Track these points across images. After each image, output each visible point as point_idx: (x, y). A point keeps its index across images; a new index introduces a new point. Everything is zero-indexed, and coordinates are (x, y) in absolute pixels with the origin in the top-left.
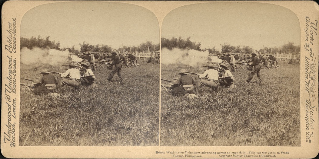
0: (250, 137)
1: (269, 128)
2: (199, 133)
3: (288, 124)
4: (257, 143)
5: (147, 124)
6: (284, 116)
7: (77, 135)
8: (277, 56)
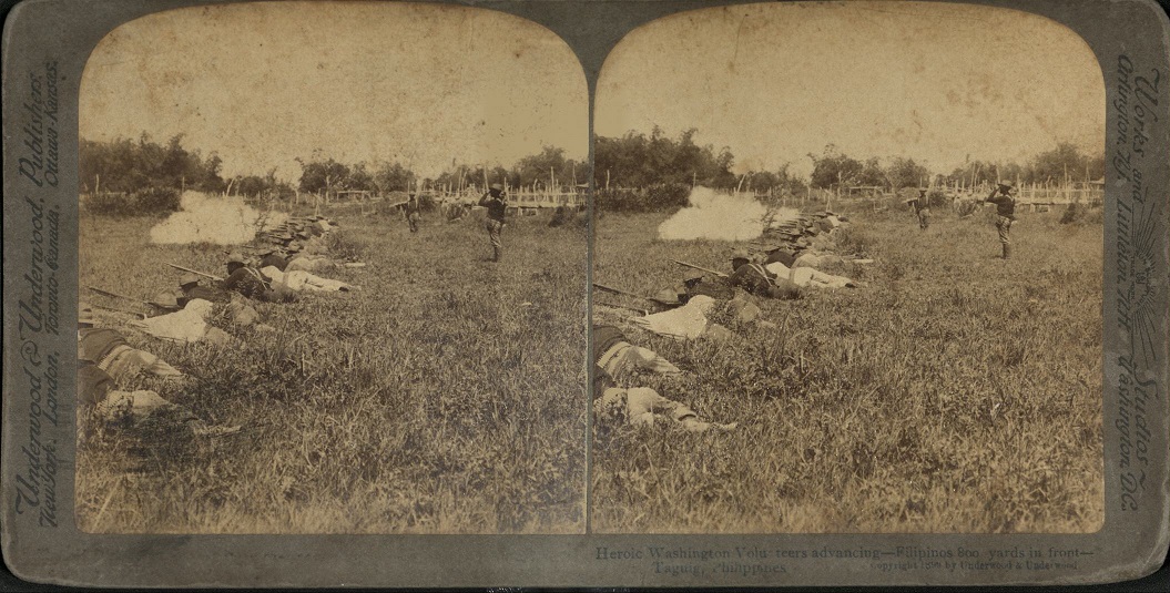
0: (920, 495)
1: (992, 459)
2: (730, 481)
3: (1062, 446)
4: (945, 514)
5: (550, 452)
6: (1047, 415)
7: (289, 495)
8: (1020, 194)
